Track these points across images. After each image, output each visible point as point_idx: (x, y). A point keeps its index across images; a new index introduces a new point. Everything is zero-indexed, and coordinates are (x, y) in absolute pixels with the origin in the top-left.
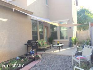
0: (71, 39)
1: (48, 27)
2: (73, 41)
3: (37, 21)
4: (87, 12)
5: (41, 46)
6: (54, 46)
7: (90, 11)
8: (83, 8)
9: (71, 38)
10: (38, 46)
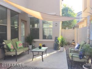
0: (57, 39)
1: (26, 21)
2: (60, 42)
3: (7, 8)
4: (70, 11)
5: (12, 50)
6: (33, 52)
7: (72, 10)
8: (66, 6)
9: (57, 37)
10: (6, 51)
